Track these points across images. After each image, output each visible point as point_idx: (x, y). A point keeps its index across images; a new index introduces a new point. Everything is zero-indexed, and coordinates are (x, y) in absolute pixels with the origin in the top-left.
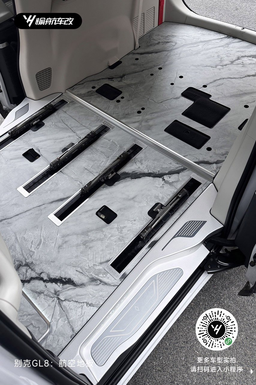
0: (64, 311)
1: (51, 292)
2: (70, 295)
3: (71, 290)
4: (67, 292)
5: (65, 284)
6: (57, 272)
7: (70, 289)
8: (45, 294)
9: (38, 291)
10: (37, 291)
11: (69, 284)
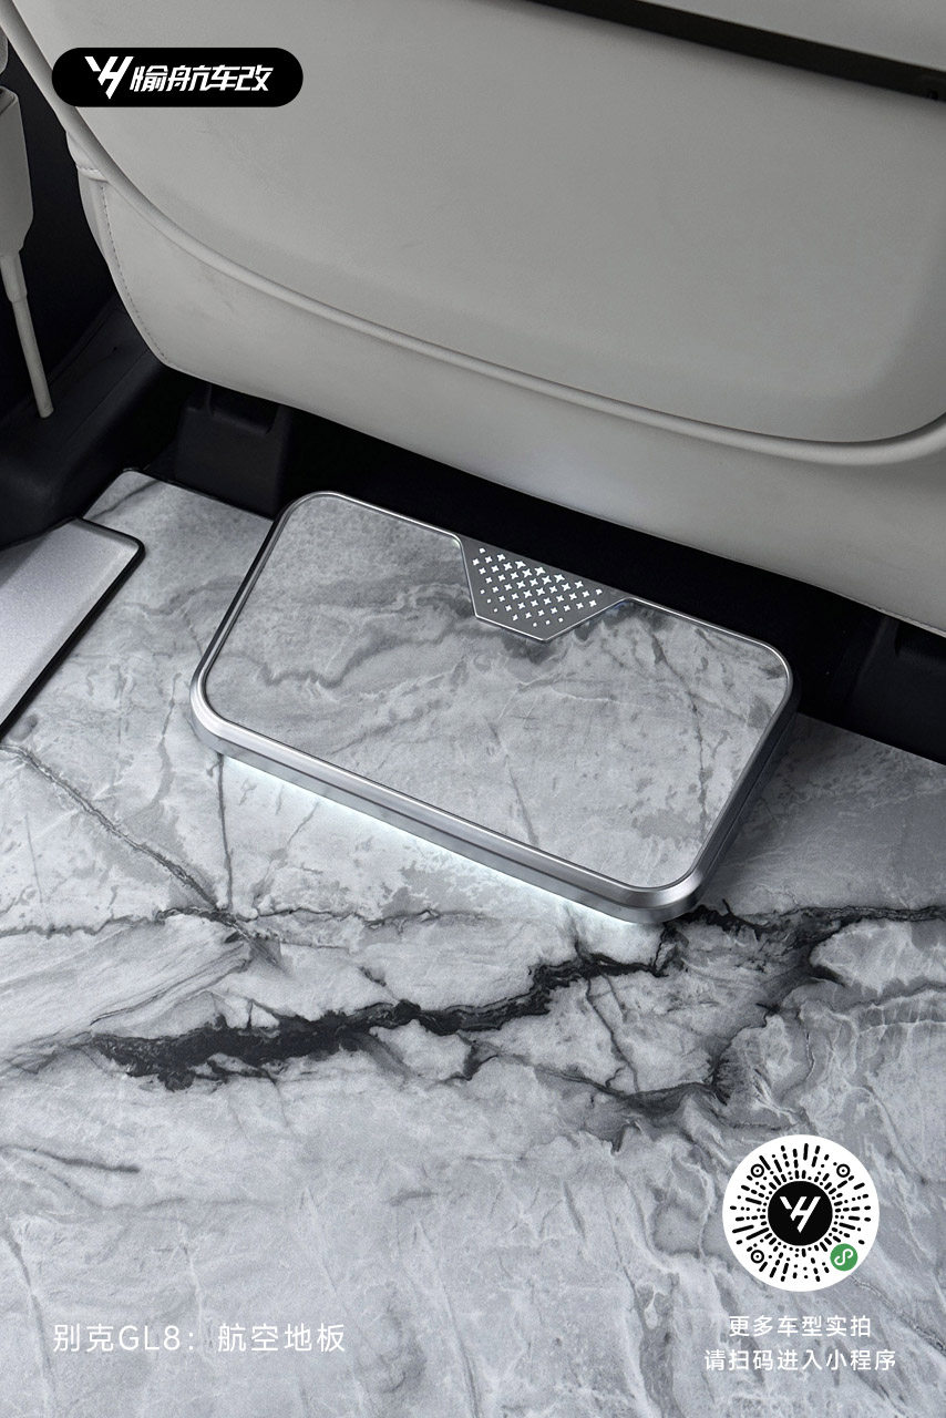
0: (144, 848)
1: (304, 950)
2: (124, 960)
3: (131, 1003)
4: (164, 975)
5: (206, 1029)
6: (321, 1109)
7: (141, 1005)
8: (353, 920)
9: (427, 931)
10: (433, 927)
11: (168, 1039)
